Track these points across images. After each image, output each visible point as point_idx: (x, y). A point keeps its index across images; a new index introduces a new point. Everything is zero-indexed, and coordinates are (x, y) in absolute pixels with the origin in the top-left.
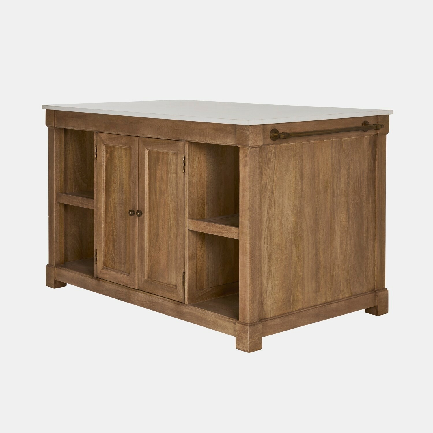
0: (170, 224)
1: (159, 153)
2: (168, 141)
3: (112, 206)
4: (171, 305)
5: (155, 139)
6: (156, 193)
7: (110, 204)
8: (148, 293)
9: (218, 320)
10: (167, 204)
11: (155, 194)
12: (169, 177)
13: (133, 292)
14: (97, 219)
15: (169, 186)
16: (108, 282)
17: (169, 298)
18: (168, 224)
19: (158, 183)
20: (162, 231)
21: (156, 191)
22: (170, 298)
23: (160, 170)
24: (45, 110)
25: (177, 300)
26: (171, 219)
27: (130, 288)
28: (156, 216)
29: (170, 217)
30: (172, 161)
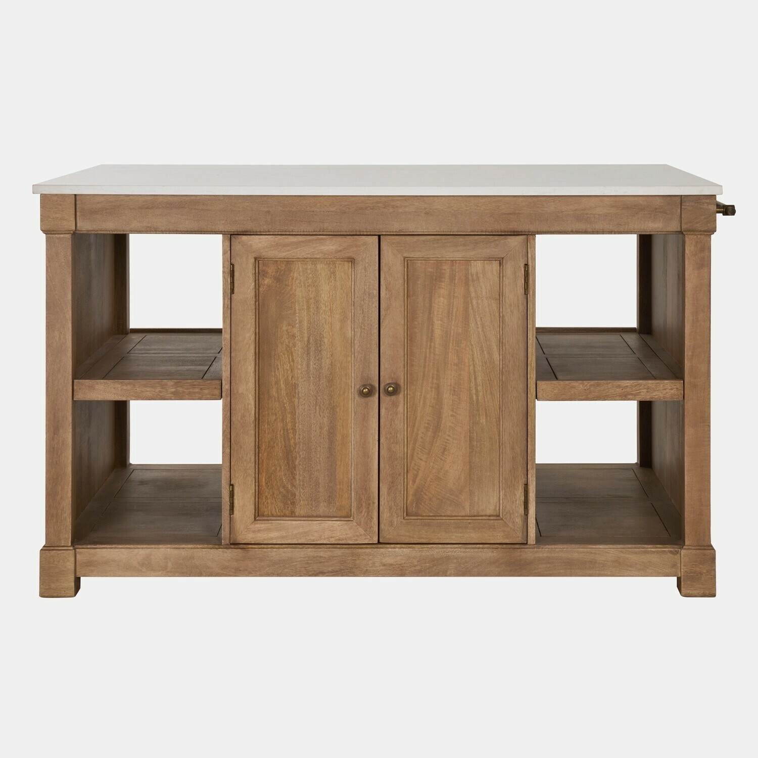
0: (477, 399)
1: (439, 263)
2: (476, 237)
3: (283, 386)
4: (487, 554)
5: (433, 237)
6: (431, 342)
7: (277, 383)
8: (414, 546)
9: (627, 556)
10: (466, 361)
11: (430, 345)
12: (472, 308)
13: (368, 551)
14: (233, 419)
15: (472, 325)
16: (277, 546)
17: (480, 542)
18: (471, 399)
19: (437, 323)
20: (452, 416)
21: (431, 339)
22: (484, 542)
23: (444, 297)
24: (37, 197)
25: (507, 541)
26: (480, 388)
27: (353, 546)
28: (432, 388)
29: (476, 385)
30: (482, 276)
